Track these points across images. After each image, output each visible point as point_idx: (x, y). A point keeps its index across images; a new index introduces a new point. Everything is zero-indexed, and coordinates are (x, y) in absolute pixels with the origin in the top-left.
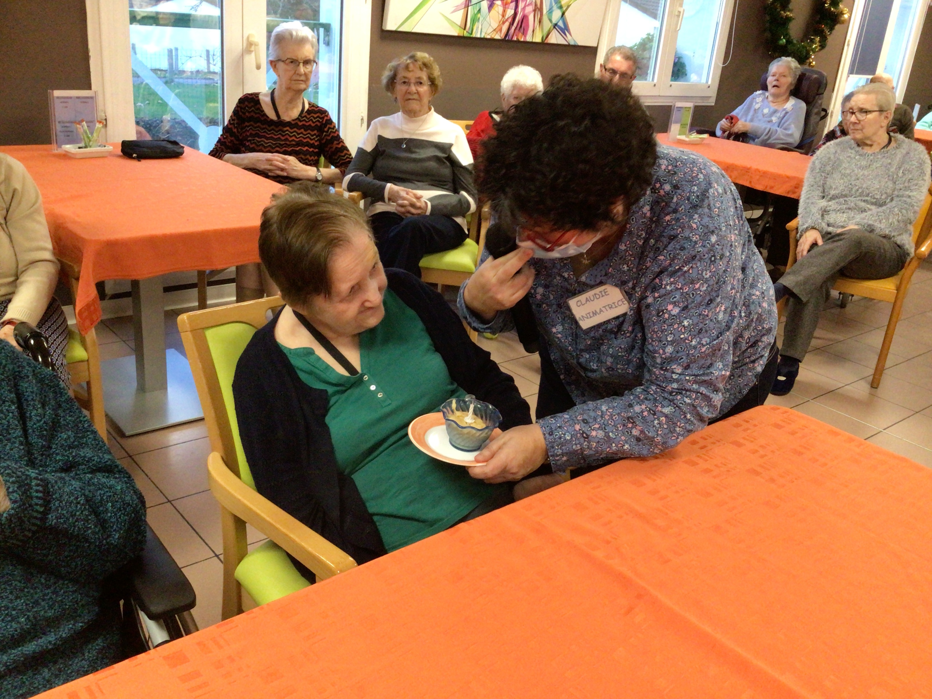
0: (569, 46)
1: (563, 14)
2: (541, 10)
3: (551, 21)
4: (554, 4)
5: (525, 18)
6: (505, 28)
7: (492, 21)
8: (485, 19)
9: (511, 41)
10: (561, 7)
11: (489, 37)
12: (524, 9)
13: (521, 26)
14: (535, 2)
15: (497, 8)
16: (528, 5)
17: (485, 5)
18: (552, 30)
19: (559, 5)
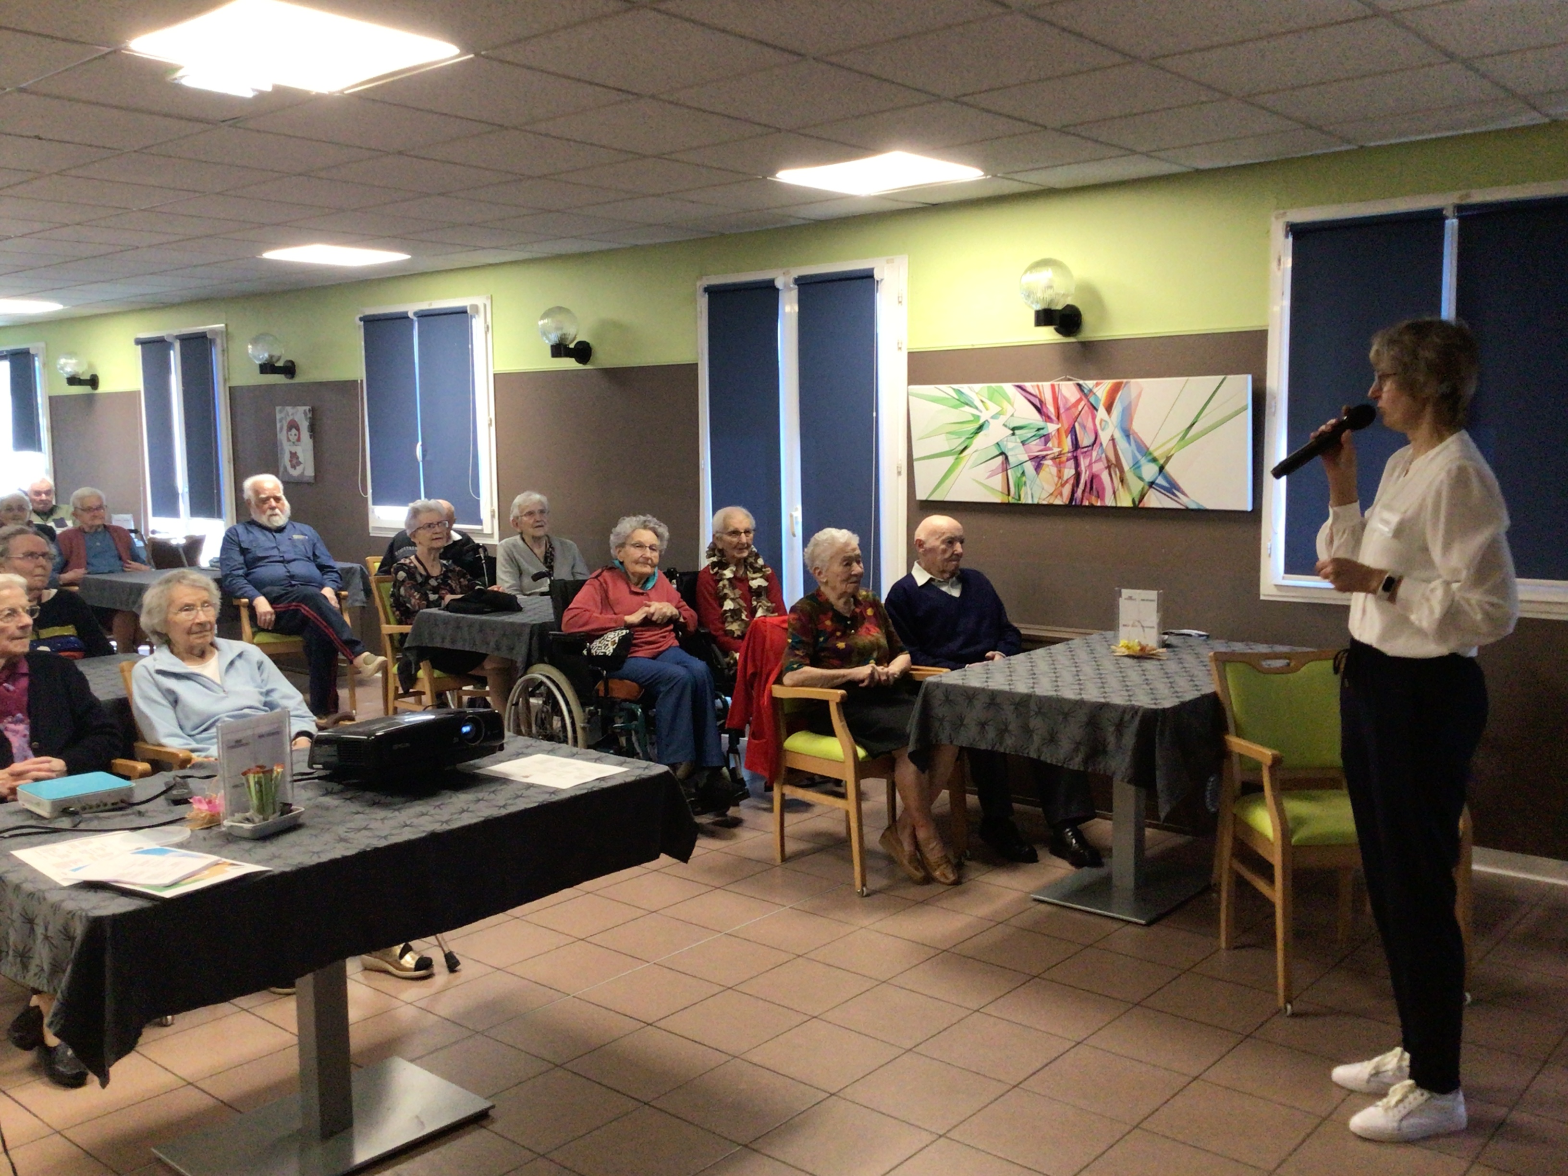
0: (1187, 510)
1: (1162, 469)
2: (1119, 465)
3: (1141, 479)
4: (1139, 456)
5: (1093, 478)
6: (1067, 491)
7: (1044, 483)
8: (1033, 482)
9: (1081, 506)
10: (1154, 460)
11: (1045, 502)
12: (1090, 466)
13: (1091, 488)
14: (1107, 457)
15: (1047, 469)
16: (1095, 462)
17: (1029, 467)
18: (1148, 490)
19: (1150, 458)
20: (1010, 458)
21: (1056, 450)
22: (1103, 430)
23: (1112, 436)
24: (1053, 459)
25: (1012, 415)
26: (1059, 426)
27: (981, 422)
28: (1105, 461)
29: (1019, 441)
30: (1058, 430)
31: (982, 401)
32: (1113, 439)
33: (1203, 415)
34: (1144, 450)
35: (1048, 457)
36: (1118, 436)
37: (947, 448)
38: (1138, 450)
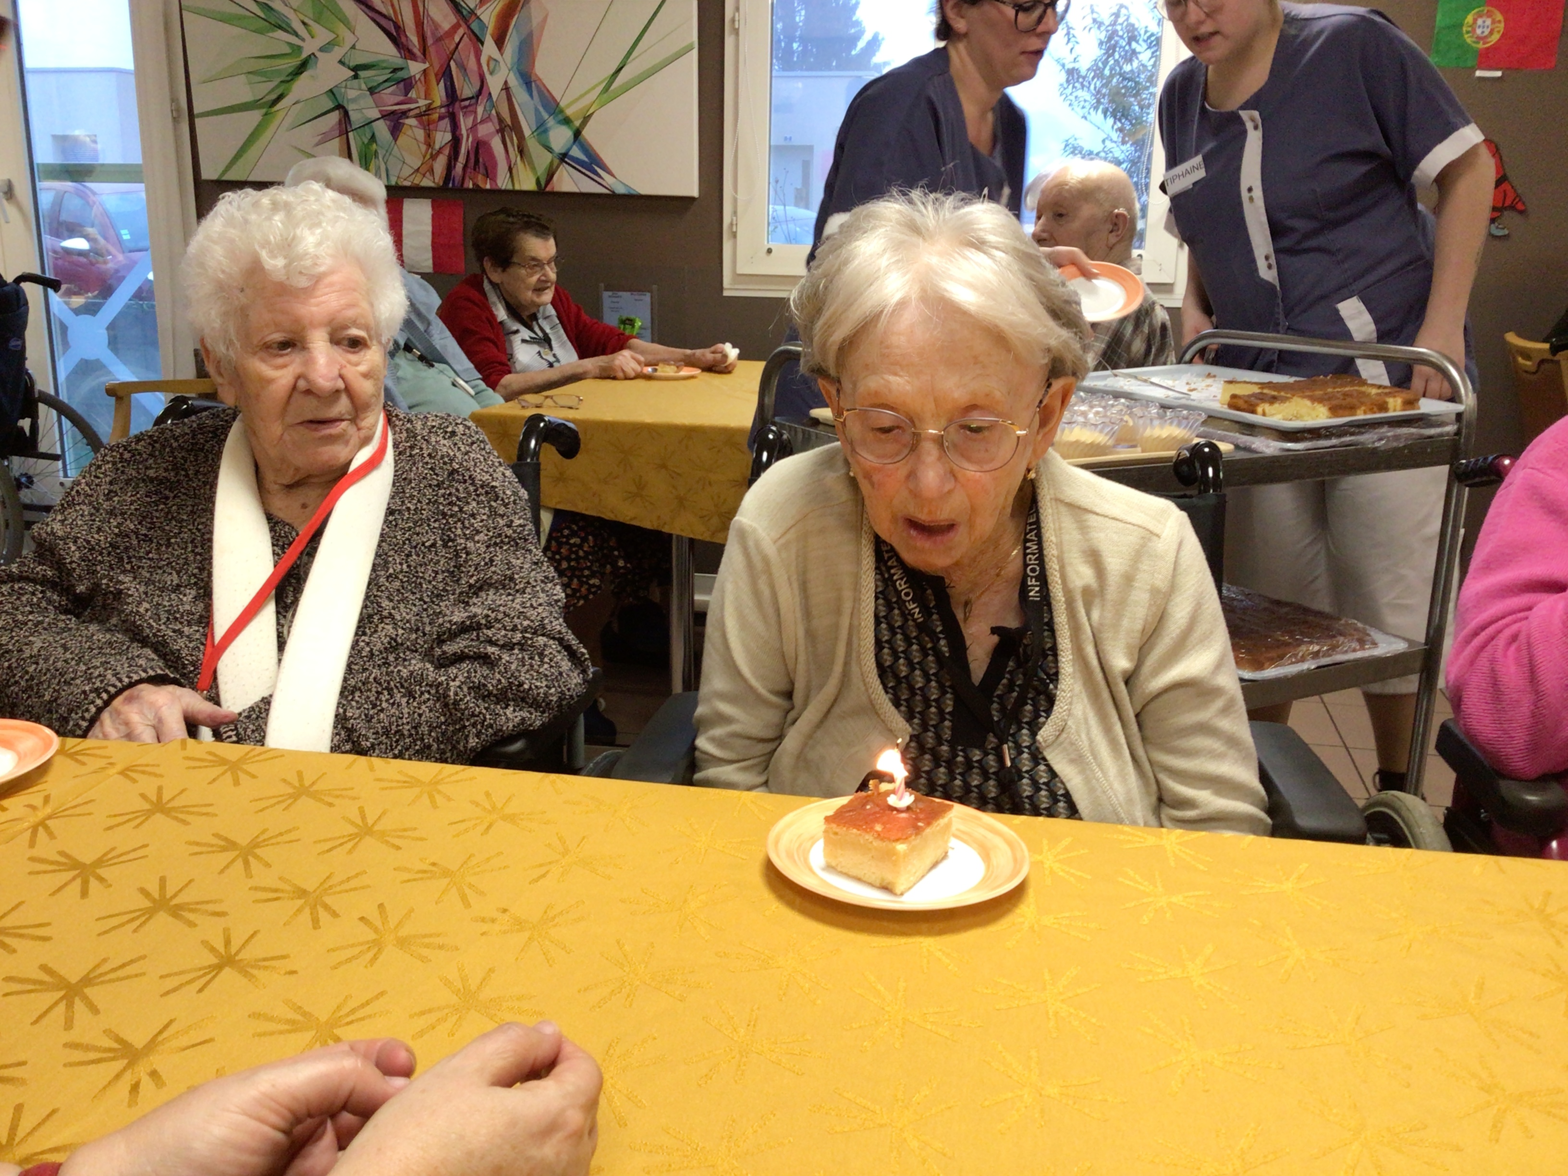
0: (615, 195)
1: (577, 134)
2: (516, 127)
3: (549, 149)
4: (545, 115)
5: (480, 147)
6: (440, 165)
7: (405, 154)
8: (388, 151)
9: (461, 190)
10: (567, 121)
11: (407, 183)
12: (473, 128)
13: (477, 161)
14: (498, 114)
15: (410, 132)
16: (482, 122)
17: (382, 129)
18: (558, 167)
19: (560, 117)
20: (351, 113)
21: (422, 103)
22: (491, 73)
23: (506, 83)
24: (418, 116)
25: (353, 47)
26: (427, 65)
27: (304, 55)
28: (496, 120)
29: (364, 86)
30: (425, 71)
31: (304, 23)
32: (506, 88)
33: (635, 54)
34: (552, 106)
35: (412, 113)
36: (514, 82)
37: (247, 96)
38: (544, 106)
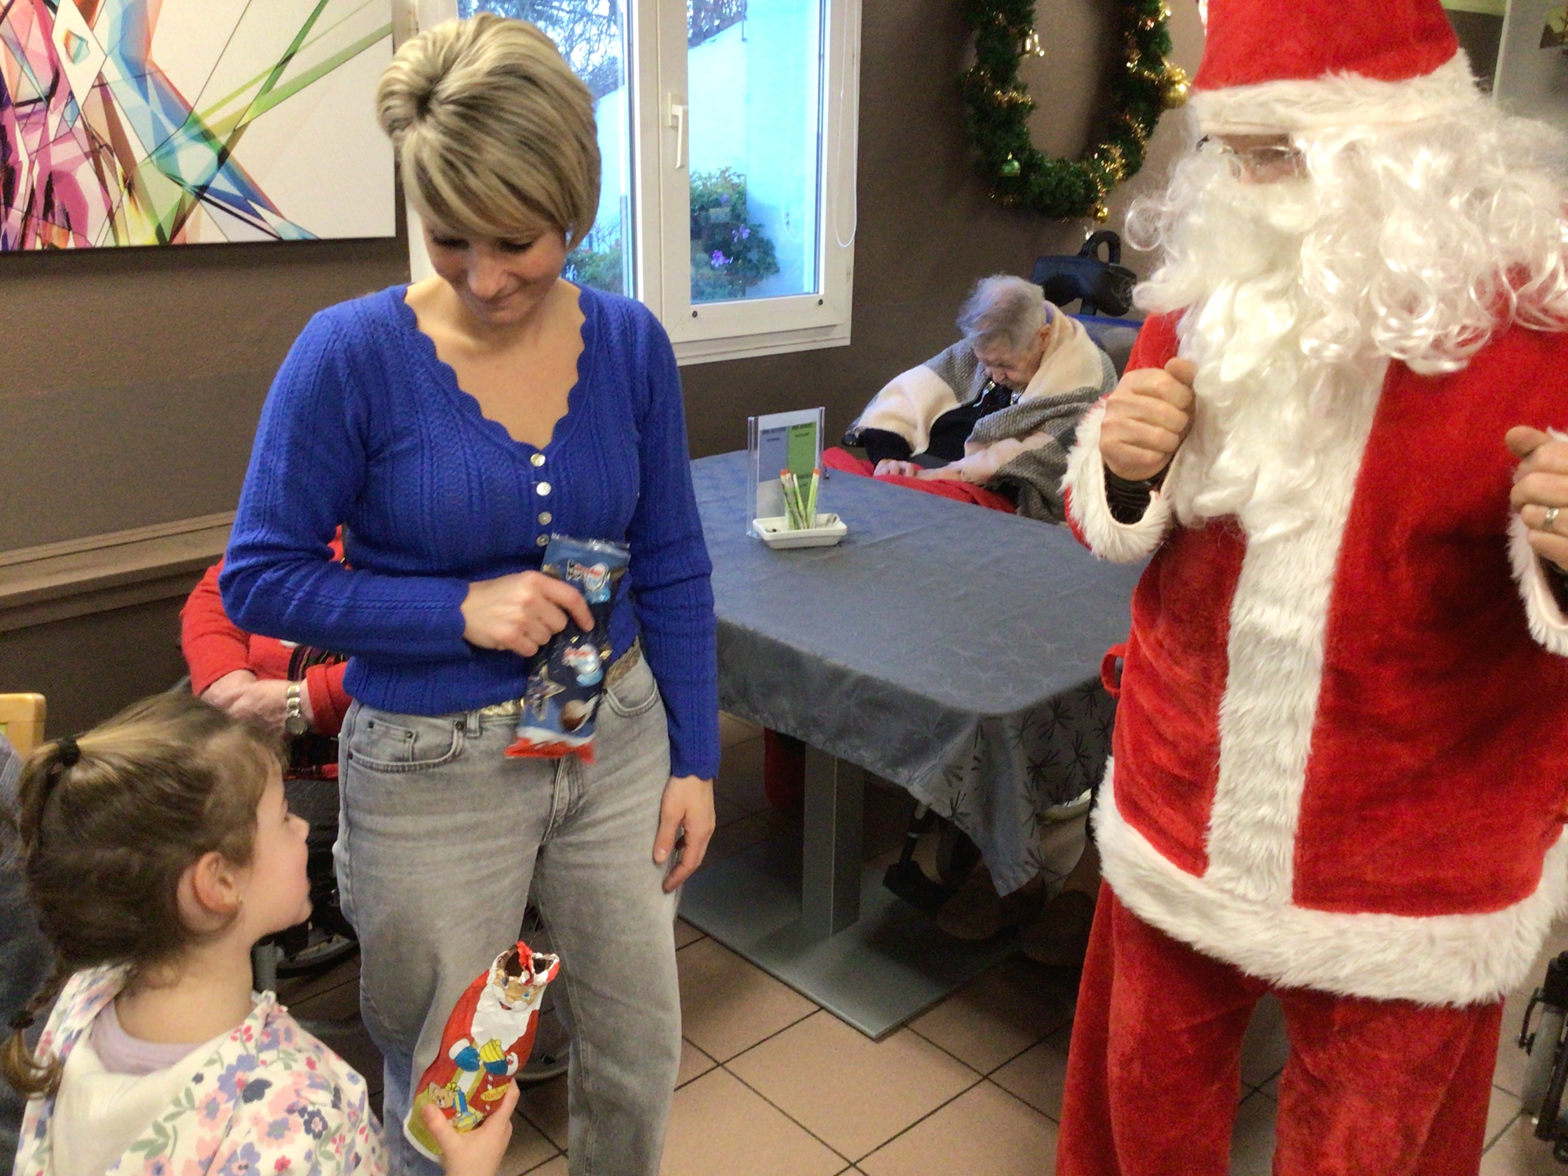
0: (280, 243)
1: (223, 156)
2: (121, 147)
3: (177, 180)
4: (171, 129)
5: (55, 182)
9: (22, 253)
10: (206, 136)
12: (41, 151)
13: (49, 206)
14: (88, 129)
16: (58, 140)
18: (192, 207)
19: (195, 131)
22: (73, 59)
23: (100, 76)
28: (83, 137)
32: (102, 85)
33: (308, 38)
34: (181, 113)
36: (115, 75)
38: (168, 114)
